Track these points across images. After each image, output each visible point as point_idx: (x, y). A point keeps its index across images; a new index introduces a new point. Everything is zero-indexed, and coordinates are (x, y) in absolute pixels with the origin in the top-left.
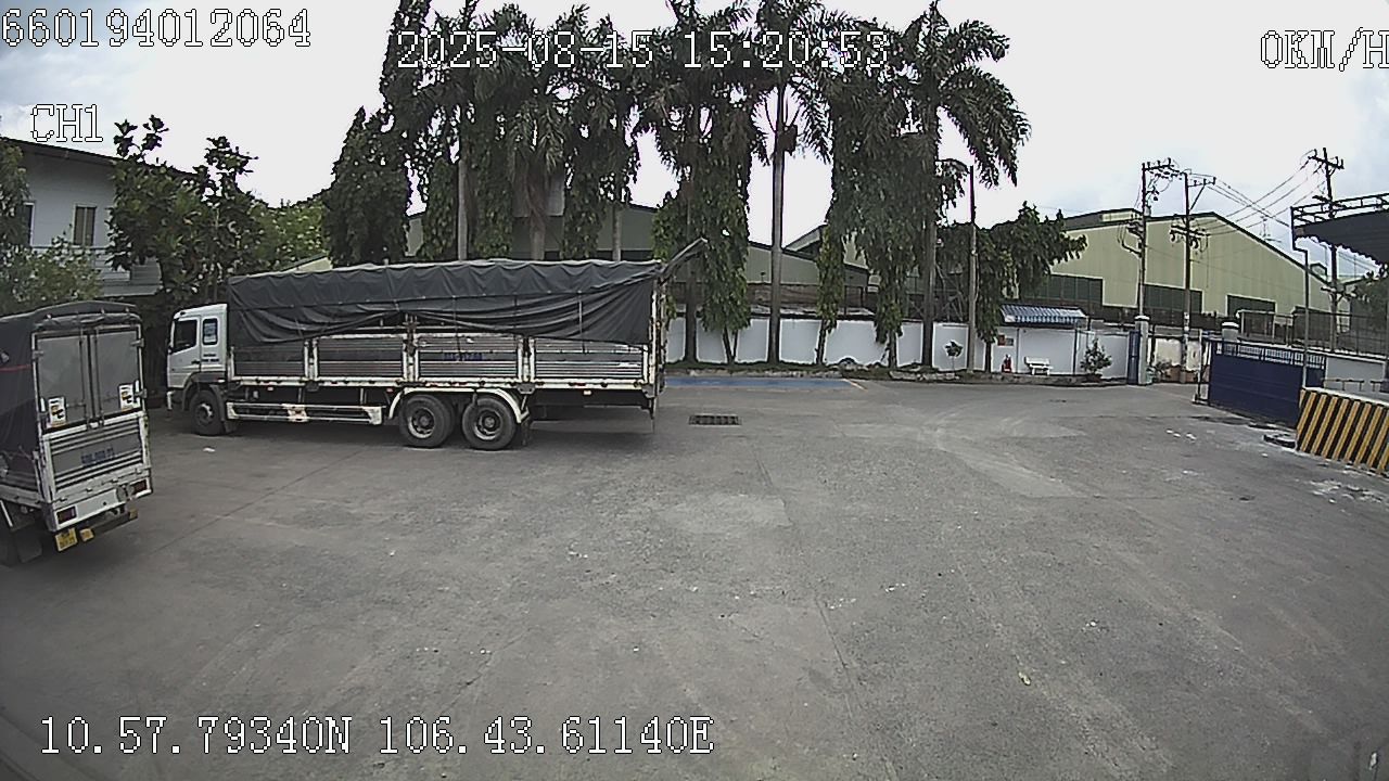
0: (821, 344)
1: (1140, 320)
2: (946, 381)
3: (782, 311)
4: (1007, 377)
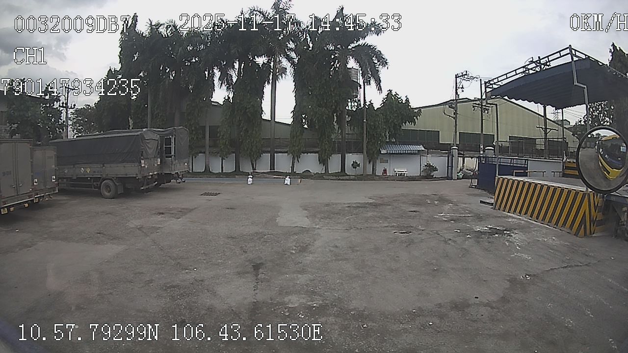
0: (293, 164)
1: (453, 149)
2: (351, 180)
3: (276, 150)
4: (385, 177)
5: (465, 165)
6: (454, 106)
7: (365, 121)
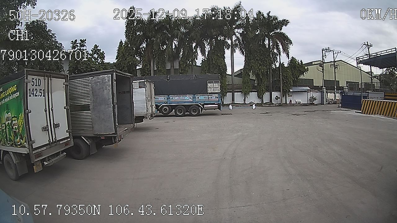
0: (245, 98)
1: (324, 88)
2: (276, 106)
3: (235, 91)
5: (328, 97)
6: (322, 66)
7: (281, 74)
